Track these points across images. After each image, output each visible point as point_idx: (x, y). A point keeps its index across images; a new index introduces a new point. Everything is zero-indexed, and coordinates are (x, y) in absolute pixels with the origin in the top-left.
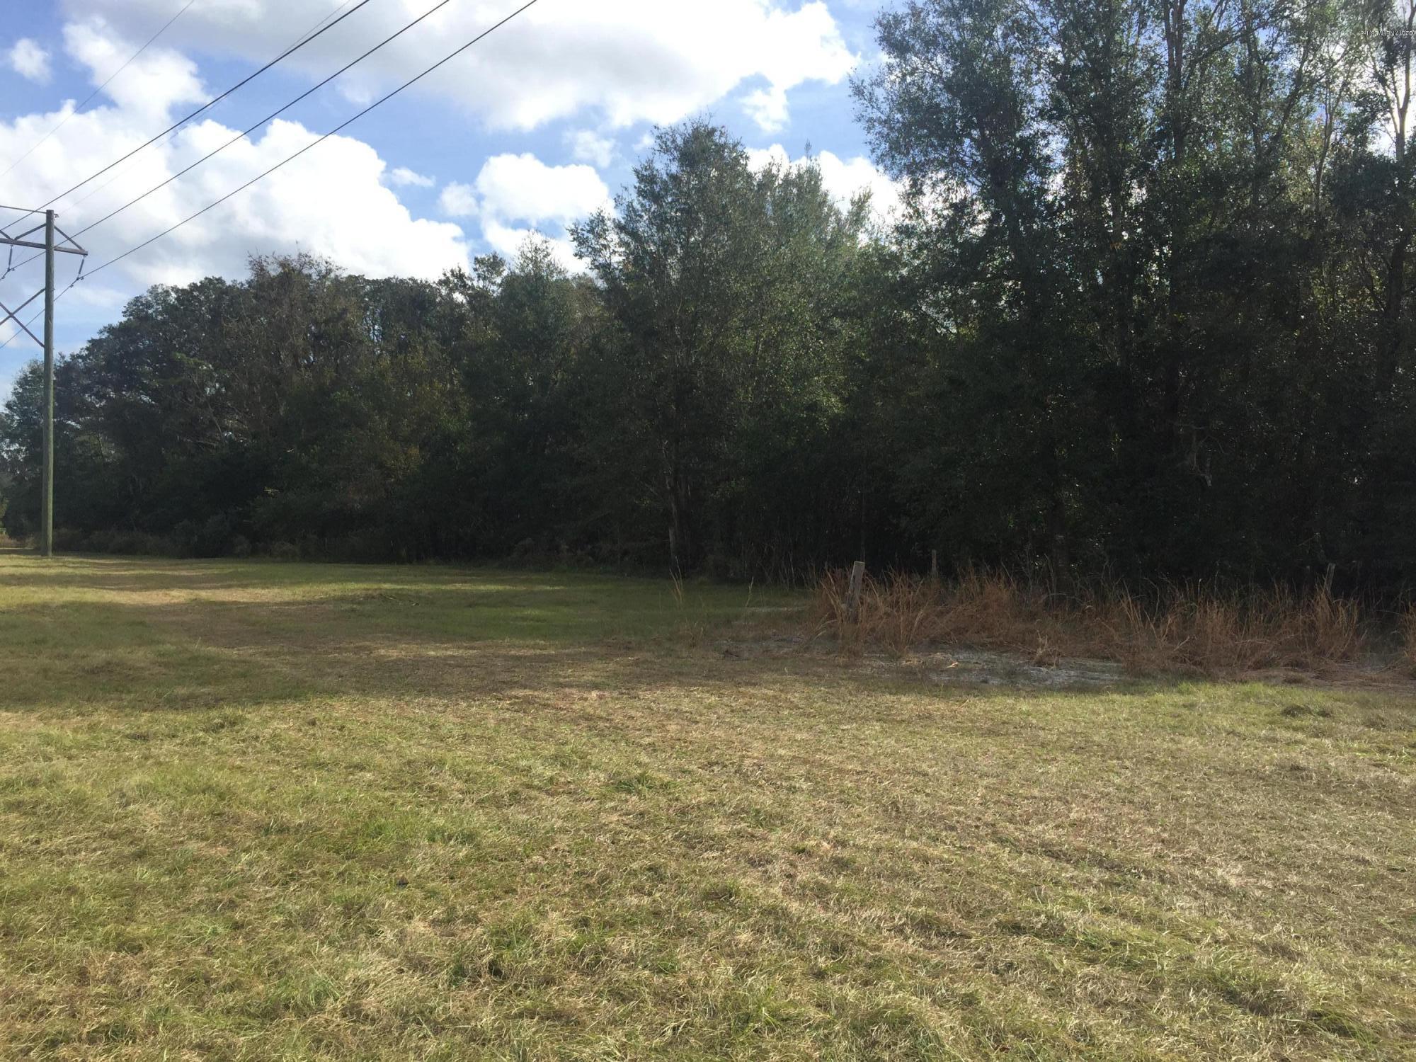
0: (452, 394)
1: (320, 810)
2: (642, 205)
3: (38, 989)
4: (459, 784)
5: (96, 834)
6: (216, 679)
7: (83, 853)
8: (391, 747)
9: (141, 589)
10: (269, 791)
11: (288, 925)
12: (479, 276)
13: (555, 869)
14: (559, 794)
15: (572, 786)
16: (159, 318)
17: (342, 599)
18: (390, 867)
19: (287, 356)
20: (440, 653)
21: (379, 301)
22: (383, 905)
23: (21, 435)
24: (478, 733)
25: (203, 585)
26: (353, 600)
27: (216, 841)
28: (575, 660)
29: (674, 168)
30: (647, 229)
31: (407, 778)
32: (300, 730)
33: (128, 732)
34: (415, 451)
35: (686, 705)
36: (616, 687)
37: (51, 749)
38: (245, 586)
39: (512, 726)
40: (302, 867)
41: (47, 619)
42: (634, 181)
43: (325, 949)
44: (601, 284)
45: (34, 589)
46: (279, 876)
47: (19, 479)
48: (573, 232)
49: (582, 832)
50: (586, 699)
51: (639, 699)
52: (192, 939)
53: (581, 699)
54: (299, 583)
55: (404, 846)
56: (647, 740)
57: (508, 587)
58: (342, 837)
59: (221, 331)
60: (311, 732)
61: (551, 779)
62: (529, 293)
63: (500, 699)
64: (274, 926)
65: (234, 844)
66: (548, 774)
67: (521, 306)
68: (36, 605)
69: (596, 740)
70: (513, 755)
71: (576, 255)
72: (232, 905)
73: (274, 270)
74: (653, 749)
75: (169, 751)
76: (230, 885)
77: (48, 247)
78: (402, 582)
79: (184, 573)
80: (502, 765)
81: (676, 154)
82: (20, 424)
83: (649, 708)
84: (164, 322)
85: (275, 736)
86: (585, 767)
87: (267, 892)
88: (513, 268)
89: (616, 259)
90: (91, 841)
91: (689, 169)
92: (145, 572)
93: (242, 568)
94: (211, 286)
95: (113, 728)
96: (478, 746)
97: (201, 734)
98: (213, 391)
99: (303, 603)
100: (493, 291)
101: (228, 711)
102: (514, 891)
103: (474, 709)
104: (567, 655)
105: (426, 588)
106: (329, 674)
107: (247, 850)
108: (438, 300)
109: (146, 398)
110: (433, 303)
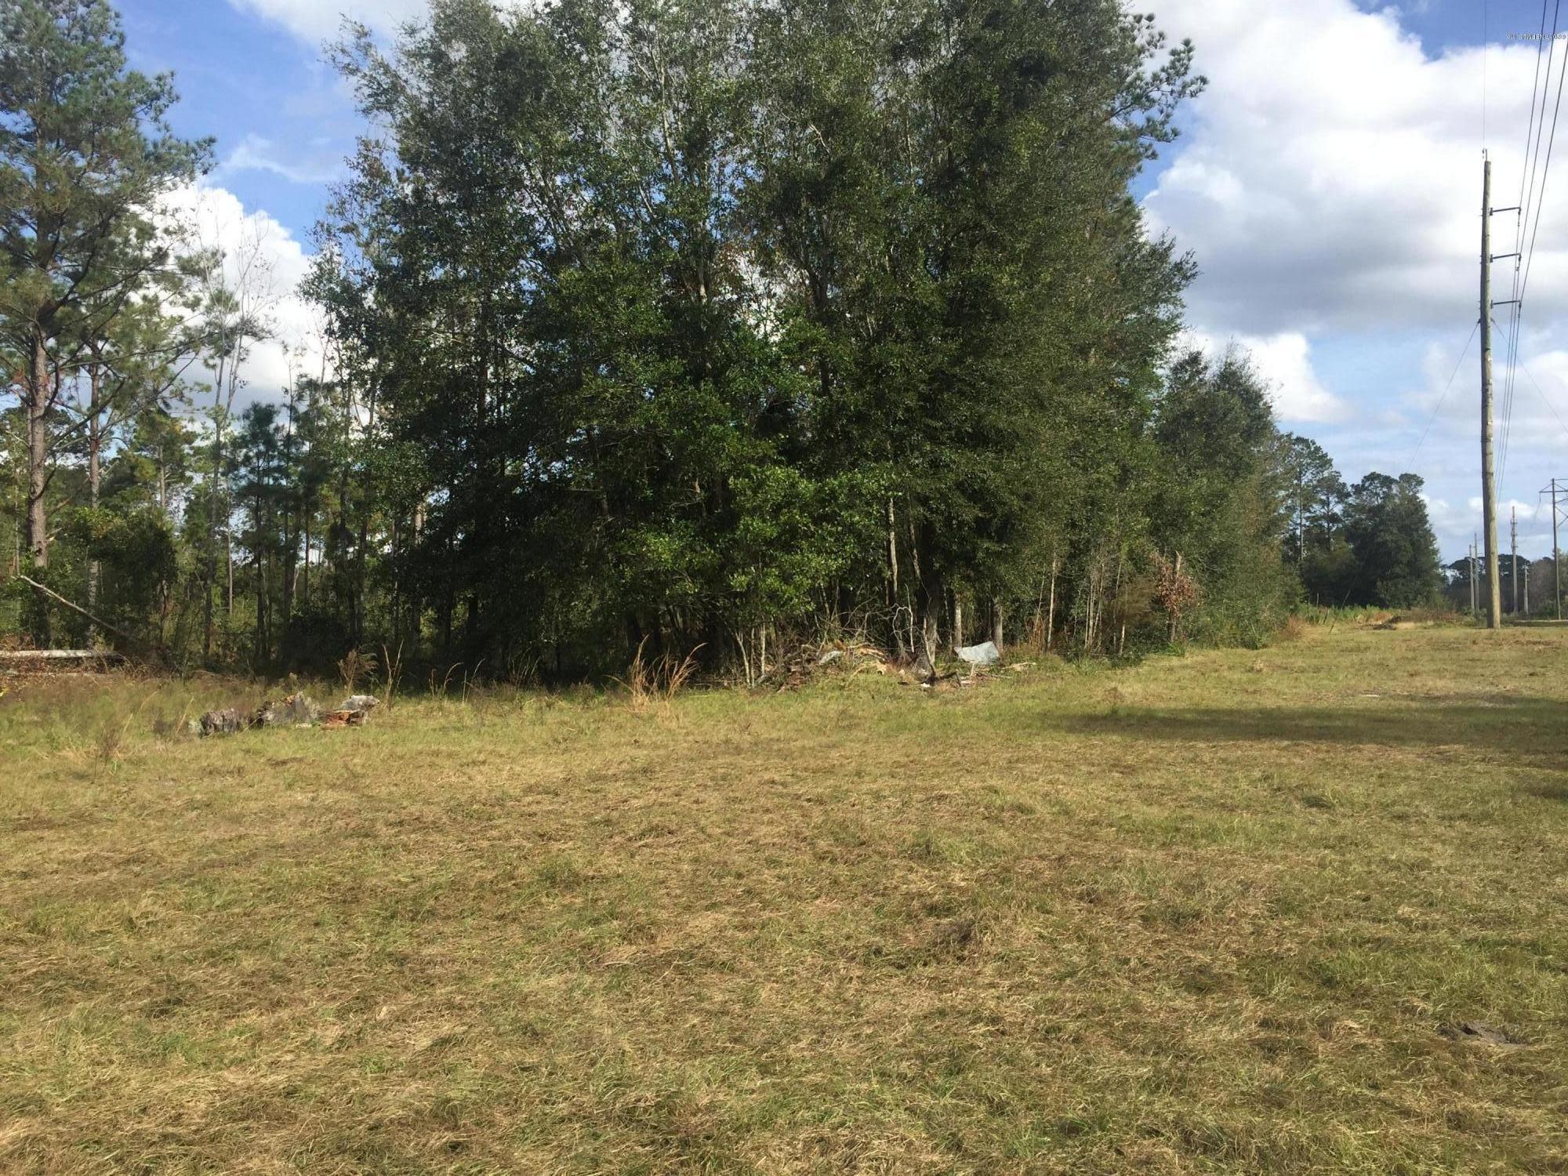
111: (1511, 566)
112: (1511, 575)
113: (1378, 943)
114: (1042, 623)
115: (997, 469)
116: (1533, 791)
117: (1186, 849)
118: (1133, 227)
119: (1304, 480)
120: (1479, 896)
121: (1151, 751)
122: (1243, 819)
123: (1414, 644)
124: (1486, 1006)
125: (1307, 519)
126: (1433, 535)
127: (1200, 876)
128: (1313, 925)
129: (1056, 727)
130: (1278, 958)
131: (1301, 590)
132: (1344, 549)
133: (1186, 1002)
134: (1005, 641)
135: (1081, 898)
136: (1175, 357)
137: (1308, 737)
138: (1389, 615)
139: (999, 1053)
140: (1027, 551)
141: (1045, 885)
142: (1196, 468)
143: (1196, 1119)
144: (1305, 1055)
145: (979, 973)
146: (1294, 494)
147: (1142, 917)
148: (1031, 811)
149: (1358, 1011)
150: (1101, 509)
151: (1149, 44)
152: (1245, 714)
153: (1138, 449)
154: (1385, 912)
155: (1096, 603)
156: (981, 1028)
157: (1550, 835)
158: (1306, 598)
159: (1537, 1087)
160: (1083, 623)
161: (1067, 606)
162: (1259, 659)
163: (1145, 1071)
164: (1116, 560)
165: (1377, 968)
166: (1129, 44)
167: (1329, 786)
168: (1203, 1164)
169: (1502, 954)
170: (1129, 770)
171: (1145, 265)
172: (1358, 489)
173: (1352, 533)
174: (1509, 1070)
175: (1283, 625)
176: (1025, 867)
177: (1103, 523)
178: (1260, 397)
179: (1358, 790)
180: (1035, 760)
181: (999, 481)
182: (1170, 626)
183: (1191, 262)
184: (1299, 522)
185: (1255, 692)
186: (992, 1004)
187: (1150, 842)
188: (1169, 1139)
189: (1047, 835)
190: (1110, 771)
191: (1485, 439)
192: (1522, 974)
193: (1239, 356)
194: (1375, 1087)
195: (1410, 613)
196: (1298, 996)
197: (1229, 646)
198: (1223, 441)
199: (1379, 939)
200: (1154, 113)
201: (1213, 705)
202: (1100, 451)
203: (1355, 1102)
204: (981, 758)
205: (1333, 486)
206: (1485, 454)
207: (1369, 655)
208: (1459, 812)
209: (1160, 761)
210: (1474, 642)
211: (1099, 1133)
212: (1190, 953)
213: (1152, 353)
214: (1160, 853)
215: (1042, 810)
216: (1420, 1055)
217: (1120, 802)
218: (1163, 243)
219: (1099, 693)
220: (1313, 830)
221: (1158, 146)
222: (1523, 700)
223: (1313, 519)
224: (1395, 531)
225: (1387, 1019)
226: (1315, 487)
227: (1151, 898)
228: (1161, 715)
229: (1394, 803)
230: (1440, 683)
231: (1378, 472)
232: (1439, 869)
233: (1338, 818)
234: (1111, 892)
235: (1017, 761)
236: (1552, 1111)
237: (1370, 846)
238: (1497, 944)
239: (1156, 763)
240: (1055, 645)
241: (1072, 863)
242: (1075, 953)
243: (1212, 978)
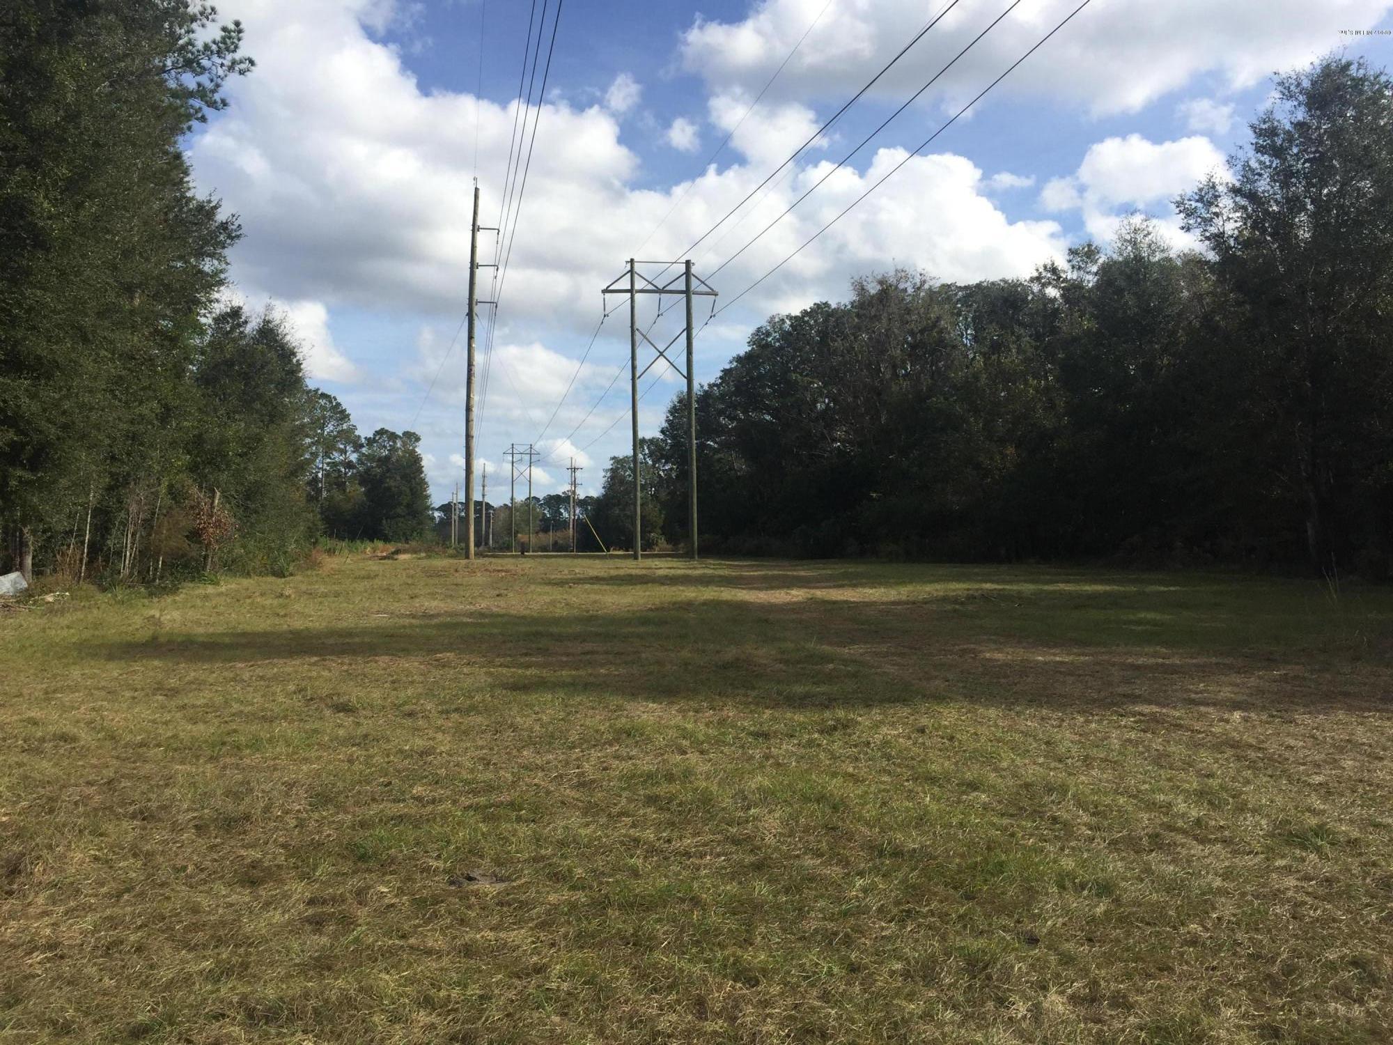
0: (1047, 389)
1: (934, 833)
2: (1261, 163)
3: (659, 1015)
4: (1086, 818)
5: (719, 837)
6: (830, 678)
7: (708, 857)
8: (1005, 764)
9: (767, 589)
10: (881, 807)
11: (906, 975)
12: (1073, 267)
13: (1221, 946)
14: (1210, 841)
15: (1226, 833)
16: (777, 344)
17: (945, 599)
18: (1016, 916)
19: (886, 368)
20: (1049, 658)
21: (971, 305)
22: (1012, 967)
23: (672, 456)
24: (1102, 756)
25: (818, 585)
26: (955, 600)
27: (831, 858)
28: (1204, 672)
29: (1301, 115)
30: (1269, 188)
31: (1025, 803)
32: (910, 738)
33: (752, 729)
34: (1010, 450)
35: (1361, 735)
36: (1264, 708)
37: (685, 743)
38: (855, 586)
39: (1141, 749)
40: (919, 902)
41: (691, 615)
42: (1251, 137)
43: (949, 1014)
44: (1212, 256)
45: (681, 588)
46: (895, 911)
47: (672, 494)
48: (1178, 204)
49: (1249, 898)
50: (1227, 721)
51: (1297, 724)
52: (809, 977)
53: (1221, 720)
54: (903, 583)
55: (1031, 893)
56: (1318, 779)
57: (1116, 588)
58: (959, 872)
59: (829, 350)
60: (920, 740)
61: (1198, 822)
62: (1129, 277)
63: (1122, 716)
64: (892, 973)
65: (848, 863)
66: (1194, 813)
67: (1120, 292)
68: (681, 602)
69: (1248, 773)
70: (1147, 786)
71: (1182, 228)
72: (848, 941)
73: (873, 289)
74: (1326, 791)
75: (787, 751)
76: (846, 914)
77: (687, 292)
78: (1004, 582)
79: (802, 573)
80: (1135, 797)
81: (1301, 98)
82: (672, 446)
83: (1313, 737)
84: (781, 348)
85: (885, 743)
86: (1241, 808)
87: (882, 929)
88: (1110, 253)
89: (1230, 228)
90: (715, 844)
91: (1318, 113)
92: (770, 573)
93: (852, 569)
94: (820, 309)
95: (739, 724)
96: (1103, 770)
97: (816, 736)
98: (823, 406)
99: (907, 603)
100: (1089, 281)
101: (841, 714)
102: (1170, 970)
103: (1093, 725)
104: (1195, 665)
105: (1028, 588)
106: (936, 677)
107: (861, 874)
108: (1030, 298)
109: (768, 418)
110: (1025, 300)
111: (481, 509)
112: (481, 517)
113: (401, 818)
114: (75, 552)
115: (33, 396)
116: (505, 686)
117: (233, 760)
118: (181, 182)
119: (327, 430)
120: (472, 771)
121: (193, 674)
122: (281, 727)
123: (412, 572)
124: (482, 857)
125: (328, 464)
126: (426, 483)
127: (248, 783)
128: (346, 812)
129: (94, 656)
130: (321, 844)
131: (321, 526)
132: (357, 491)
133: (241, 896)
134: (33, 572)
135: (133, 817)
136: (218, 309)
137: (332, 653)
138: (391, 548)
139: (60, 977)
140: (64, 482)
141: (95, 809)
142: (234, 412)
143: (256, 996)
144: (347, 922)
145: (29, 904)
146: (318, 442)
147: (196, 827)
148: (74, 739)
149: (388, 878)
150: (142, 444)
151: (202, 14)
152: (279, 635)
153: (181, 389)
154: (403, 793)
155: (133, 535)
156: (38, 957)
157: (518, 719)
158: (325, 533)
159: (521, 913)
160: (119, 554)
161: (103, 536)
162: (289, 586)
163: (207, 964)
164: (156, 494)
165: (401, 840)
166: (182, 10)
167: (354, 693)
168: (267, 1033)
169: (489, 814)
170: (173, 693)
171: (191, 218)
172: (370, 442)
173: (364, 478)
174: (501, 904)
175: (307, 556)
176: (72, 794)
177: (143, 457)
178: (294, 354)
179: (376, 694)
180: (74, 689)
181: (35, 407)
182: (206, 557)
183: (236, 224)
184: (321, 466)
185: (285, 615)
186: (48, 931)
187: (198, 757)
188: (235, 1018)
189: (94, 761)
190: (154, 694)
191: (469, 409)
192: (505, 826)
193: (276, 316)
194: (404, 937)
195: (407, 546)
196: (337, 874)
197: (260, 574)
198: (258, 390)
199: (400, 816)
200: (204, 79)
201: (248, 628)
202: (144, 389)
203: (390, 952)
204: (14, 691)
205: (349, 436)
206: (468, 421)
207: (377, 581)
208: (453, 707)
209: (204, 682)
210: (456, 571)
211: (168, 1029)
212: (243, 852)
213: (197, 302)
214: (209, 766)
215: (85, 737)
216: (436, 904)
217: (166, 723)
218: (209, 201)
219: (138, 621)
220: (341, 732)
221: (207, 111)
222: (492, 615)
223: (334, 465)
224: (398, 478)
225: (409, 880)
226: (335, 437)
227: (203, 808)
228: (201, 639)
229: (405, 703)
230: (434, 603)
231: (386, 428)
232: (441, 754)
233: (362, 720)
234: (164, 808)
235: (55, 691)
236: (532, 929)
237: (388, 741)
238: (486, 807)
239: (199, 684)
240: (88, 576)
241: (123, 785)
242: (131, 868)
243: (263, 871)
